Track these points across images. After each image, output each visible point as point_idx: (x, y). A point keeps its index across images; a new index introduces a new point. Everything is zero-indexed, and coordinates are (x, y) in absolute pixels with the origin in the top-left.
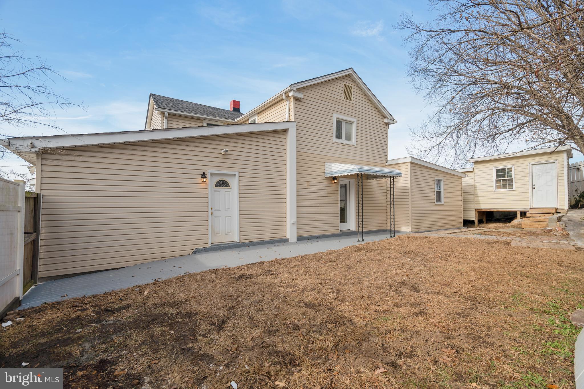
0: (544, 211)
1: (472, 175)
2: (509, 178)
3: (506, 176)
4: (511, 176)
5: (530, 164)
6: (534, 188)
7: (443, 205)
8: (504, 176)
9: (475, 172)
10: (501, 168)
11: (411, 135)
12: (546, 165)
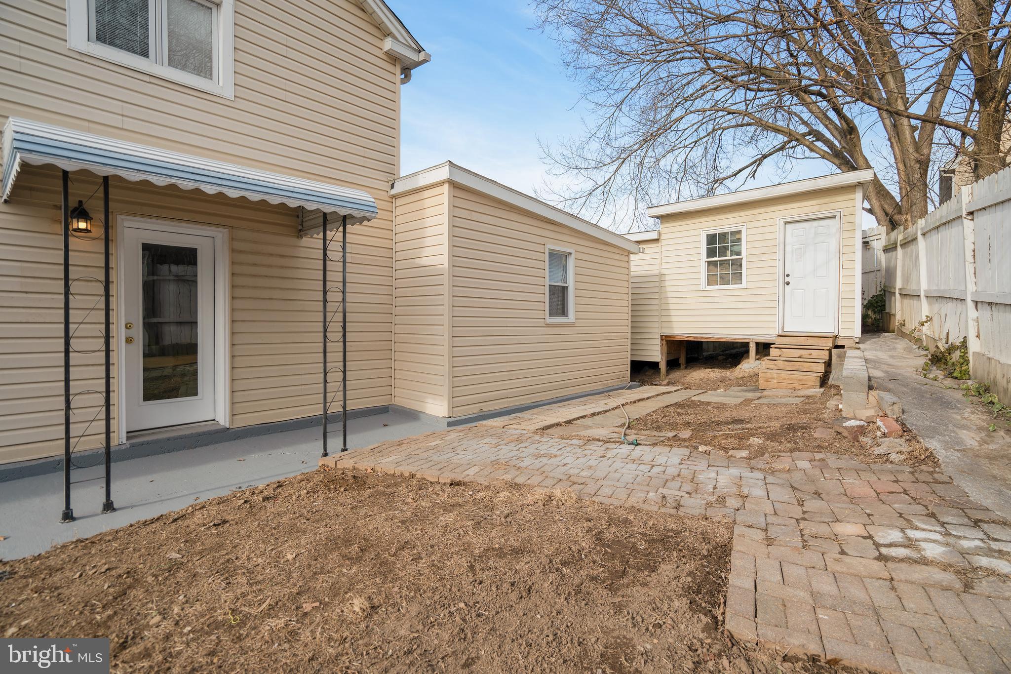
0: (810, 341)
1: (658, 250)
2: (734, 257)
3: (729, 253)
4: (739, 253)
5: (782, 222)
6: (788, 283)
7: (572, 325)
8: (723, 252)
9: (663, 242)
10: (717, 232)
11: (544, 160)
12: (815, 223)
